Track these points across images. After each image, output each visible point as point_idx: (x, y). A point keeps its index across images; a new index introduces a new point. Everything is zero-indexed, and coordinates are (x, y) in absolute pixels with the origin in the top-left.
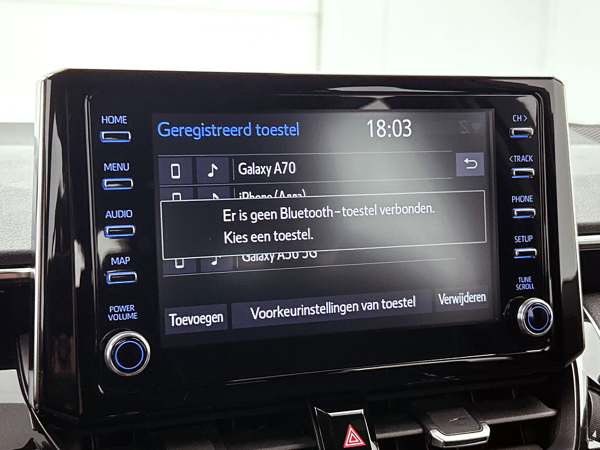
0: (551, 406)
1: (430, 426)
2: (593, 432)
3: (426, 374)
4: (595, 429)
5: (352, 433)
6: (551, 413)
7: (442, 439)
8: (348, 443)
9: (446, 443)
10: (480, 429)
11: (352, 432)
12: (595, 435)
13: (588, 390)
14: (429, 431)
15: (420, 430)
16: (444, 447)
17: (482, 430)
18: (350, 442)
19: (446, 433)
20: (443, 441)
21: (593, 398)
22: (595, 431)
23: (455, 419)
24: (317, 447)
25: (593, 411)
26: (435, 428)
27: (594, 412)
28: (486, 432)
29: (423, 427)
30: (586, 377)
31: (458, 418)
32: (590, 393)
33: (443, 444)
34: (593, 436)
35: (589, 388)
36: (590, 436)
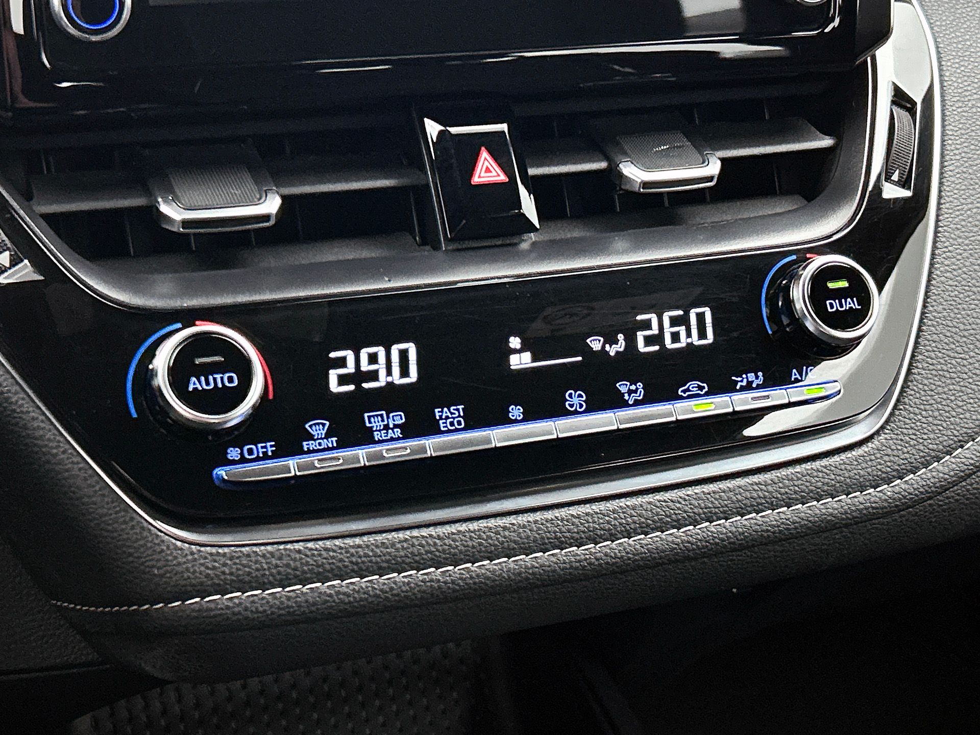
0: (827, 133)
1: (620, 157)
2: (893, 171)
3: (617, 67)
4: (896, 166)
5: (486, 161)
6: (827, 142)
7: (638, 178)
8: (479, 177)
9: (646, 185)
10: (704, 162)
11: (485, 159)
12: (895, 177)
13: (891, 105)
14: (618, 166)
15: (603, 165)
16: (642, 190)
17: (708, 165)
18: (482, 175)
19: (648, 168)
20: (639, 181)
21: (899, 117)
22: (898, 170)
23: (662, 147)
24: (428, 185)
25: (896, 137)
26: (629, 159)
27: (897, 139)
28: (713, 168)
29: (607, 158)
30: (891, 83)
31: (668, 147)
32: (895, 110)
33: (640, 185)
34: (892, 178)
35: (894, 102)
36: (888, 179)
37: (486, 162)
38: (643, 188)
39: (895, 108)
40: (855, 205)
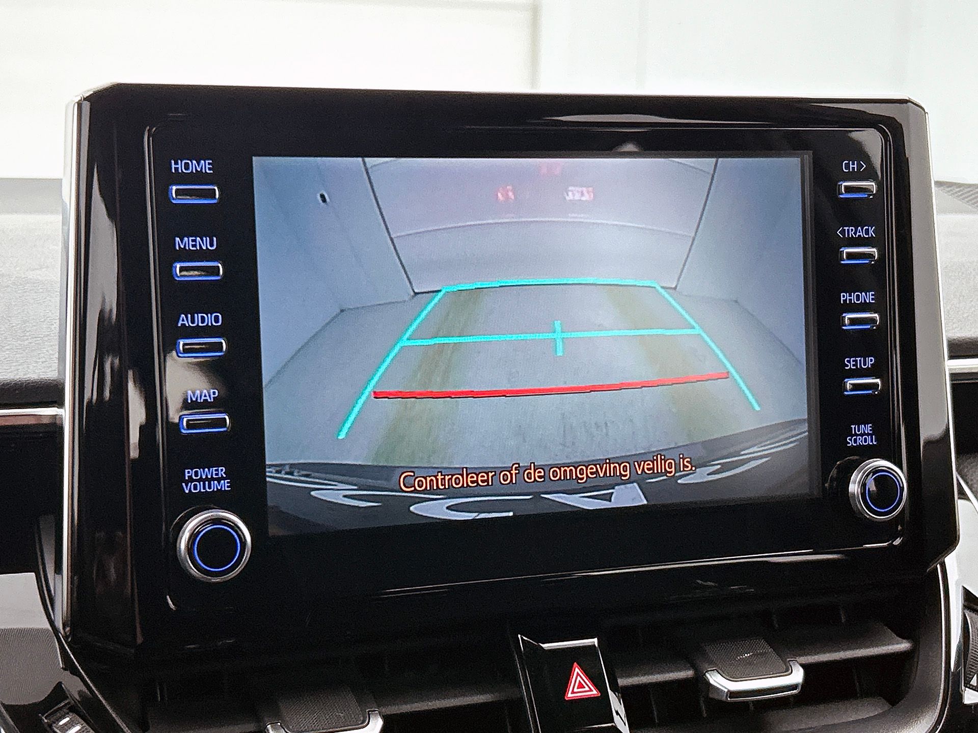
0: (903, 636)
1: (707, 666)
2: (971, 676)
3: (700, 582)
4: (974, 671)
6: (903, 646)
7: (725, 688)
8: (573, 692)
9: (732, 694)
10: (788, 671)
11: (578, 674)
12: (974, 681)
13: (964, 609)
14: (705, 675)
15: (690, 673)
16: (729, 699)
17: (791, 673)
18: (576, 690)
19: (733, 678)
20: (726, 690)
21: (973, 621)
23: (746, 655)
24: (522, 698)
26: (714, 669)
28: (797, 676)
29: (693, 666)
30: (961, 588)
31: (751, 654)
32: (968, 615)
33: (727, 695)
34: (971, 683)
35: (965, 607)
36: (967, 684)
37: (579, 677)
38: (729, 698)
39: (967, 613)
40: (938, 711)
